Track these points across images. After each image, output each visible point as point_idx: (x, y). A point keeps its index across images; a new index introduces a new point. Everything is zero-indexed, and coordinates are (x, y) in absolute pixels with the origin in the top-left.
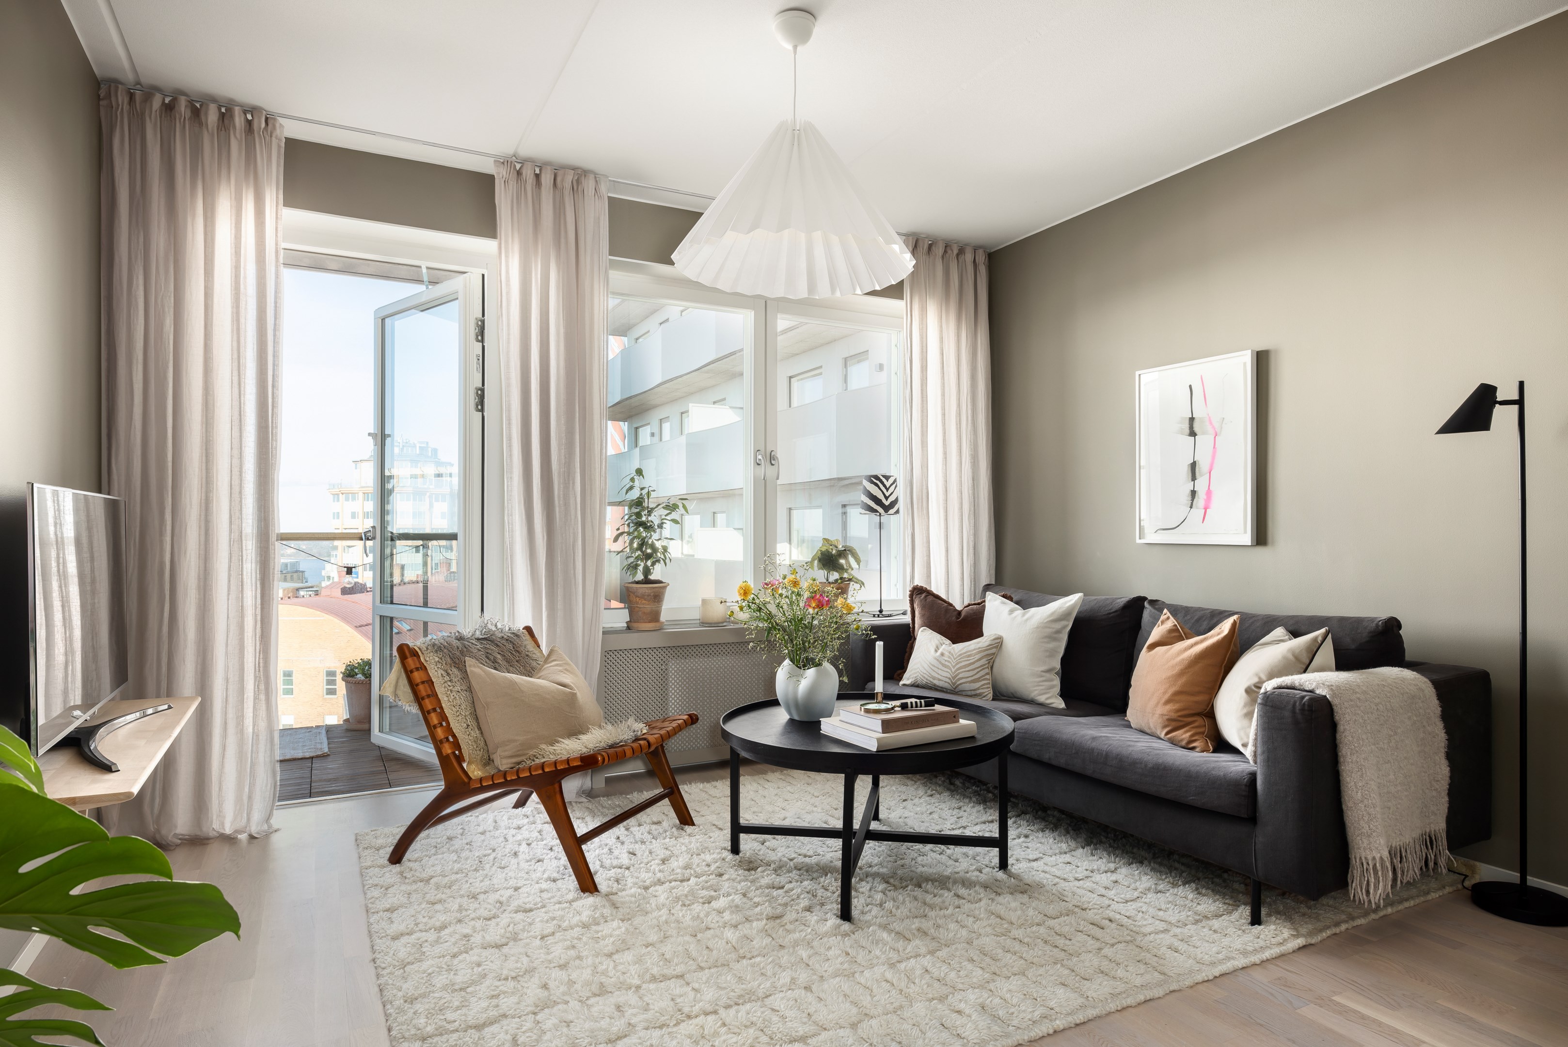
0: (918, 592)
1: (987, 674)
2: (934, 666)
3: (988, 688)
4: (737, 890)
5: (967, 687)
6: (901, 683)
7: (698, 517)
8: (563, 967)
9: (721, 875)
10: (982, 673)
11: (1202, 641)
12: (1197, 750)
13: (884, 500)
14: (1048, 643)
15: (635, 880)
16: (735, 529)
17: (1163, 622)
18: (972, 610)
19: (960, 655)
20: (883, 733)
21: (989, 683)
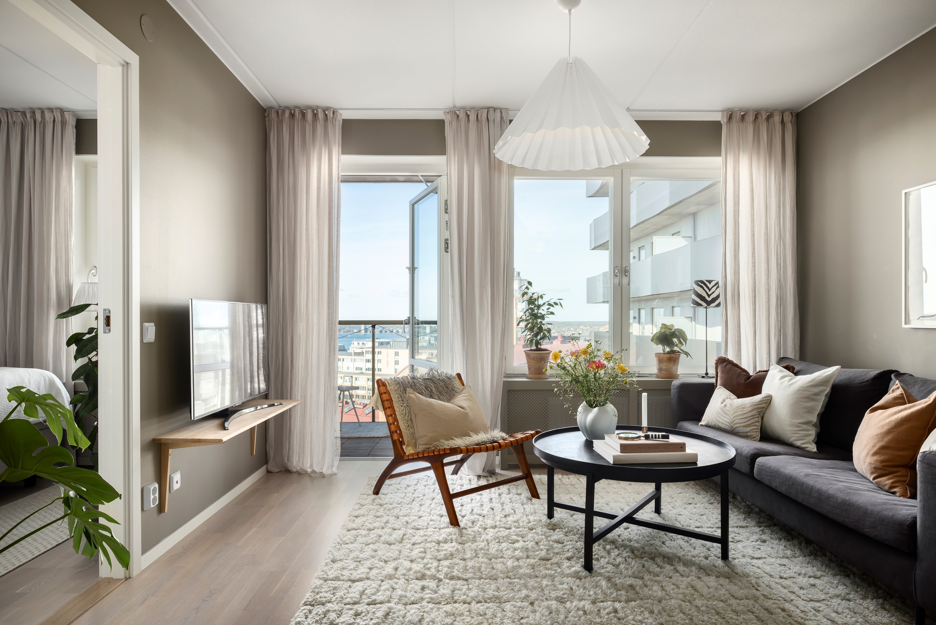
0: (722, 362)
1: (757, 422)
2: (719, 414)
3: (757, 432)
4: (534, 540)
5: (741, 430)
6: (700, 423)
7: (662, 310)
8: (412, 561)
9: (532, 529)
10: (753, 421)
11: (910, 408)
12: (898, 494)
13: (707, 298)
14: (806, 402)
15: (483, 523)
16: (686, 317)
17: (893, 391)
18: (760, 375)
19: (738, 407)
20: (621, 453)
21: (758, 429)
